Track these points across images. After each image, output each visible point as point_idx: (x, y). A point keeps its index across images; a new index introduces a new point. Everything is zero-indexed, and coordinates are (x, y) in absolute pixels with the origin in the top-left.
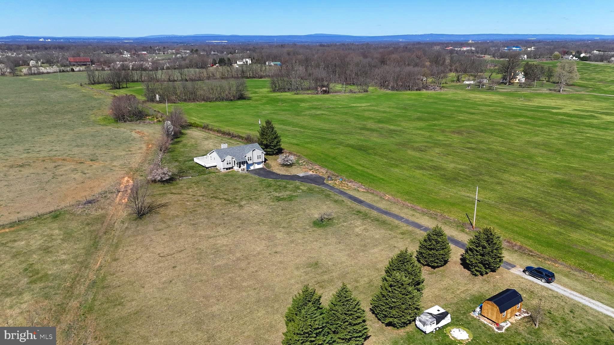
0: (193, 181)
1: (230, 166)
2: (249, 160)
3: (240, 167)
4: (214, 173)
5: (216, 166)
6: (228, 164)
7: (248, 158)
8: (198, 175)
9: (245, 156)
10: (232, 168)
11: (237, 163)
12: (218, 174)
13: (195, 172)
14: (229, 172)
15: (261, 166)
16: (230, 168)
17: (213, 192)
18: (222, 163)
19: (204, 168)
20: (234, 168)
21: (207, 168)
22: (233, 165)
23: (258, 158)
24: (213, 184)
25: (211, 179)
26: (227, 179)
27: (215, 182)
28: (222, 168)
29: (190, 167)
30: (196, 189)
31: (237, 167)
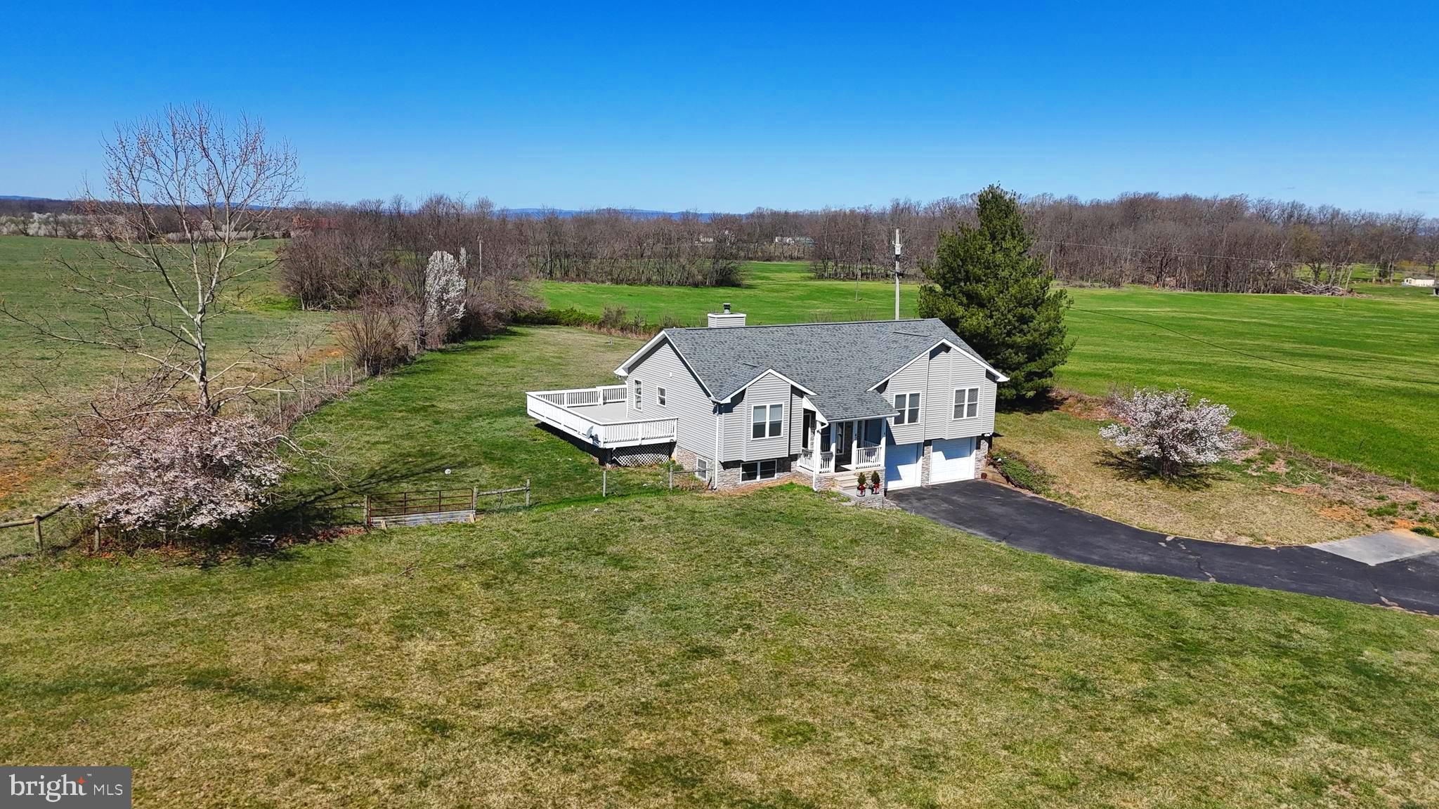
0: (480, 550)
1: (772, 449)
2: (899, 420)
3: (843, 459)
4: (656, 491)
5: (669, 448)
6: (759, 431)
7: (901, 398)
8: (536, 503)
9: (882, 389)
10: (784, 464)
11: (826, 435)
12: (688, 501)
13: (517, 479)
14: (765, 494)
15: (965, 469)
16: (768, 468)
17: (646, 688)
18: (720, 419)
19: (586, 459)
20: (797, 466)
21: (606, 456)
22: (797, 448)
23: (958, 413)
24: (649, 585)
25: (637, 539)
26: (767, 550)
27: (669, 567)
28: (719, 457)
29: (495, 446)
30: (484, 636)
31: (826, 459)
